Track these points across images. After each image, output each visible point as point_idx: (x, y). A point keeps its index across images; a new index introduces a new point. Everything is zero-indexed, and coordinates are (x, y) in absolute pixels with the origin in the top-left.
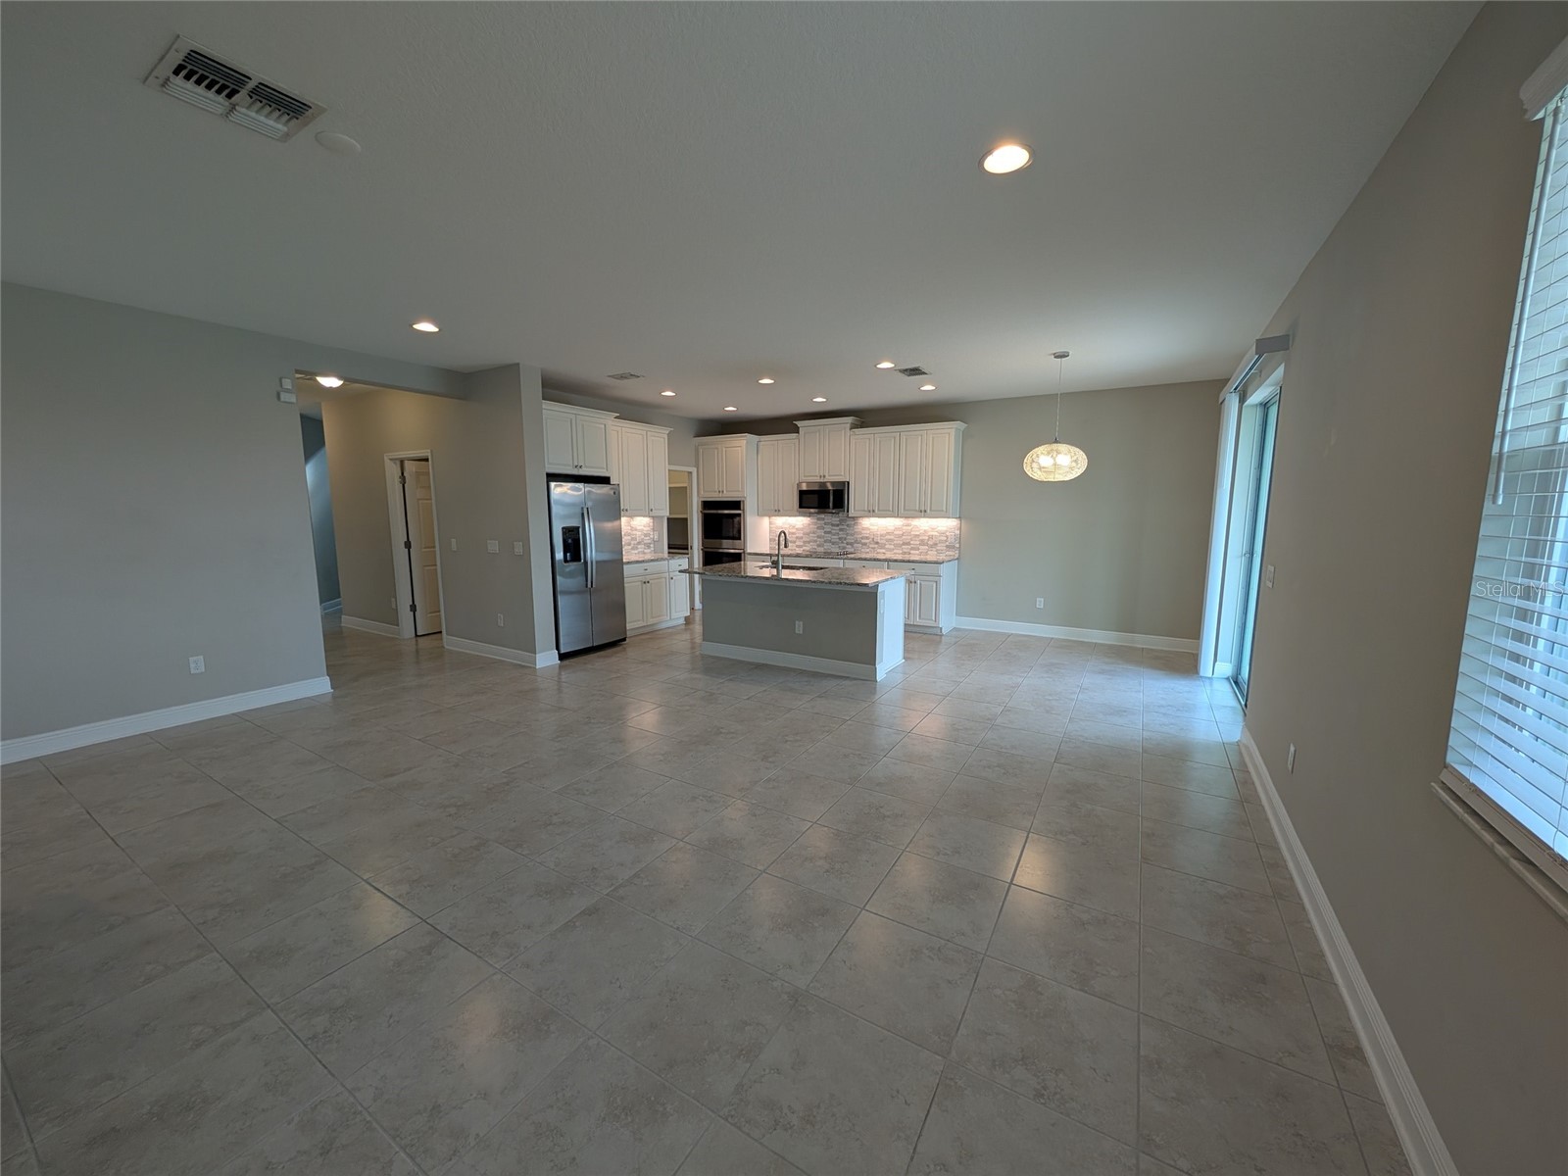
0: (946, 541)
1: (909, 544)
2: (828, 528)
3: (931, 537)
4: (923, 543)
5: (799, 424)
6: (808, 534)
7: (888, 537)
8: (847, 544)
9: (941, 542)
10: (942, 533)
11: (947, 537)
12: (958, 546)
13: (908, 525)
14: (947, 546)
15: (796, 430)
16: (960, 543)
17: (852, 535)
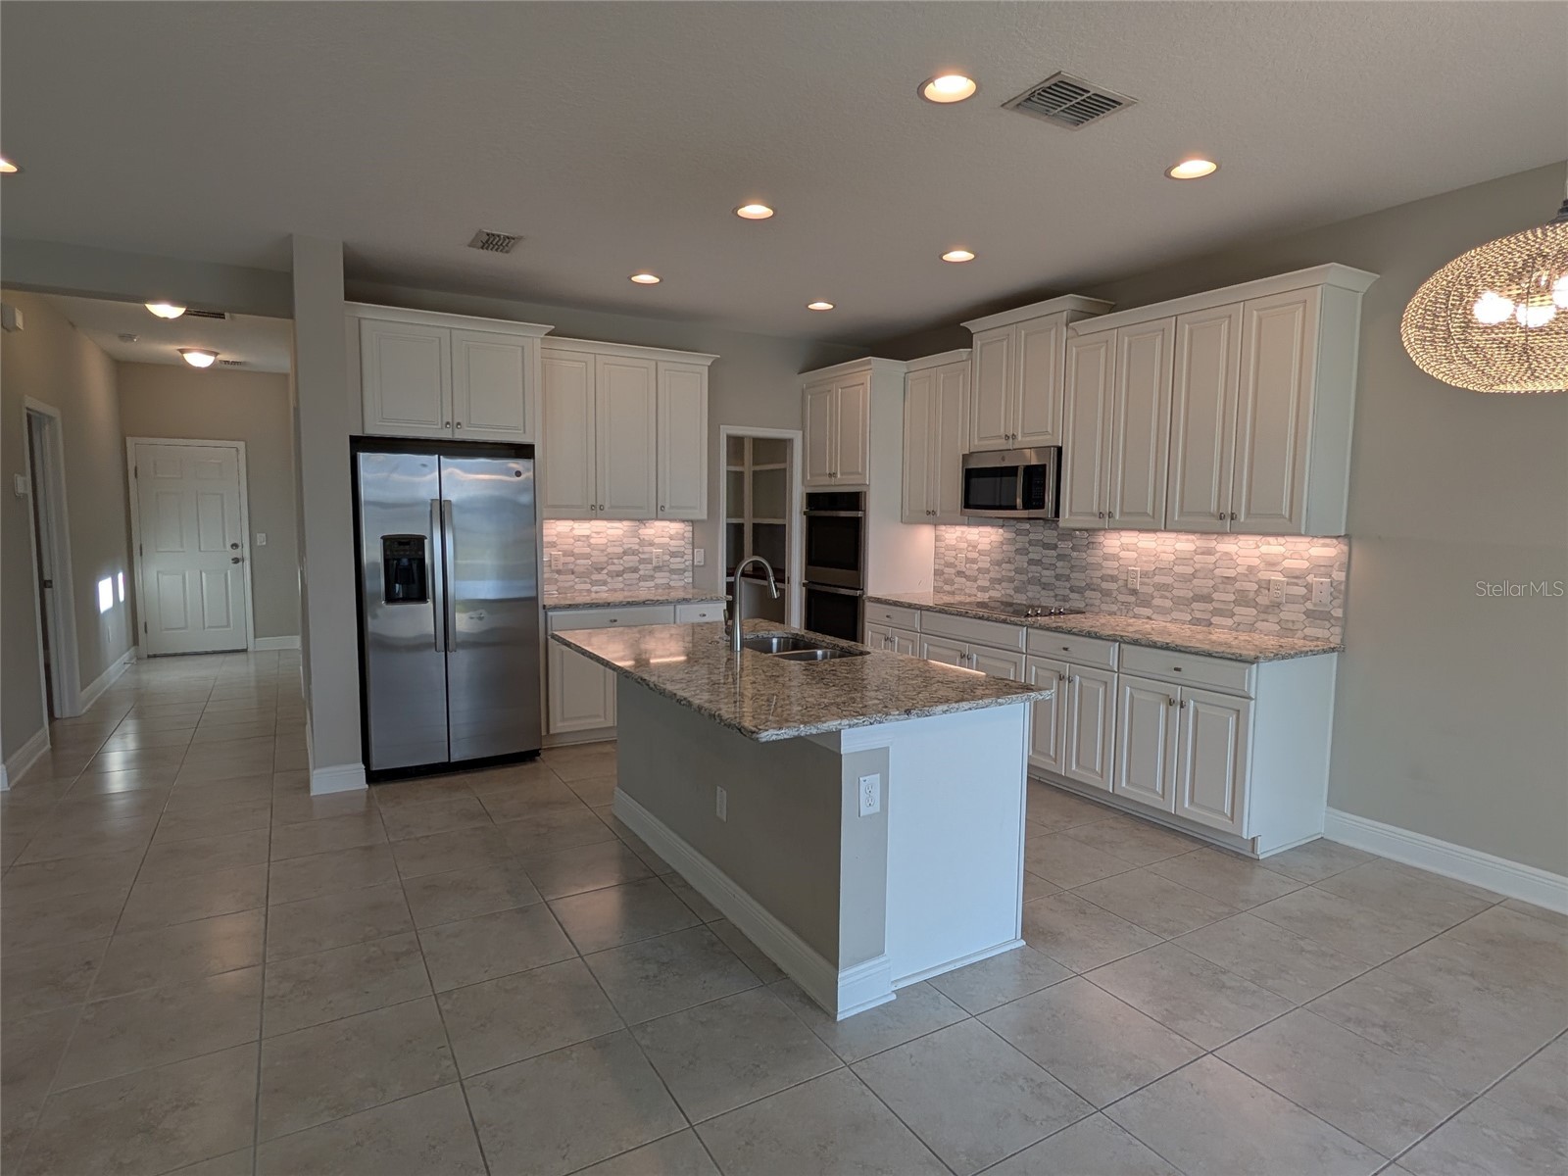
0: (1306, 598)
1: (1207, 598)
2: (1036, 553)
3: (1266, 585)
4: (1242, 599)
5: (972, 326)
6: (999, 563)
7: (1157, 579)
8: (1072, 590)
9: (1292, 599)
10: (1295, 577)
11: (1309, 587)
12: (1338, 613)
13: (1209, 552)
14: (1308, 614)
15: (966, 340)
16: (1345, 606)
17: (1084, 569)
